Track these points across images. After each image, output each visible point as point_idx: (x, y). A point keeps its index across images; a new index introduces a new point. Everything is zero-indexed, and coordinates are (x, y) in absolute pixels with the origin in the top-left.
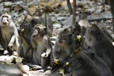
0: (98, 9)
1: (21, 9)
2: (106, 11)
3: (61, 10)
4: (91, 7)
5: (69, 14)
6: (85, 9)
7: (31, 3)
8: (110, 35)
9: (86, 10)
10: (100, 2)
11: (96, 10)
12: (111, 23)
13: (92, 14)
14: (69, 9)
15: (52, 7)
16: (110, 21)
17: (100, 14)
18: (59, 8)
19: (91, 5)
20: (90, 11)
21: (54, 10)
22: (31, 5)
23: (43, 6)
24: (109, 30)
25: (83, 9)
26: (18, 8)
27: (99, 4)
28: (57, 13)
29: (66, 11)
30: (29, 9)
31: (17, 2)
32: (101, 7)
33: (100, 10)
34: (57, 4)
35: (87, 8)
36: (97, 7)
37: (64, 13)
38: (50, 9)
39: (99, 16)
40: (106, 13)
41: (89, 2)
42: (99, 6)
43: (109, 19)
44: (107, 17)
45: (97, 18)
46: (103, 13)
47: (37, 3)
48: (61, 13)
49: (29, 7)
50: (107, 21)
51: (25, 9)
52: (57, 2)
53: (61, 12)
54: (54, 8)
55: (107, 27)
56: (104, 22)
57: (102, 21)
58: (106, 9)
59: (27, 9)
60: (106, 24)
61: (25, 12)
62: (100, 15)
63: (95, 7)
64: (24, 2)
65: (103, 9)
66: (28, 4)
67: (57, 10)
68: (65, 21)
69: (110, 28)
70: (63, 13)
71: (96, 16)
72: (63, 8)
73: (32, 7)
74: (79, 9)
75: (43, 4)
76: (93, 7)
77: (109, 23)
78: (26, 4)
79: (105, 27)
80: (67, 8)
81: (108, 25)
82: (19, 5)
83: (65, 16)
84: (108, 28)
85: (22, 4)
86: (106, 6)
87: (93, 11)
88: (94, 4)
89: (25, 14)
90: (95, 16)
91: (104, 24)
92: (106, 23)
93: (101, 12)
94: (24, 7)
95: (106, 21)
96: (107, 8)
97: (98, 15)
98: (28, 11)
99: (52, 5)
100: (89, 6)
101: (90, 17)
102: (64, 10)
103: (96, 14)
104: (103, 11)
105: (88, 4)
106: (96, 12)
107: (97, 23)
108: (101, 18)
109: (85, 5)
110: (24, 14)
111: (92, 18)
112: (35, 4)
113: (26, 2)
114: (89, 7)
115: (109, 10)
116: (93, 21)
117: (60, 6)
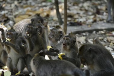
0: (89, 19)
1: (6, 19)
2: (98, 21)
4: (81, 17)
6: (75, 19)
7: (17, 13)
8: (104, 47)
9: (77, 20)
10: (91, 11)
11: (87, 20)
12: (104, 34)
13: (84, 25)
14: (59, 19)
16: (103, 32)
17: (92, 24)
18: (48, 18)
19: (81, 15)
20: (81, 22)
22: (17, 15)
23: (30, 15)
24: (101, 41)
25: (74, 20)
26: (3, 18)
27: (90, 13)
29: (55, 22)
30: (15, 19)
31: (1, 12)
32: (92, 17)
33: (91, 20)
34: (45, 14)
35: (77, 18)
36: (88, 17)
37: (53, 23)
39: (91, 26)
40: (98, 23)
41: (79, 12)
42: (90, 15)
43: (102, 30)
44: (99, 28)
46: (94, 23)
47: (23, 13)
49: (15, 17)
50: (100, 32)
51: (11, 19)
52: (45, 12)
53: (49, 22)
55: (100, 38)
56: (96, 33)
57: (94, 32)
58: (98, 20)
59: (13, 19)
61: (11, 22)
62: (92, 26)
63: (86, 16)
64: (9, 12)
65: (95, 19)
66: (14, 14)
69: (103, 39)
70: (51, 23)
71: (88, 27)
72: (52, 18)
73: (19, 17)
74: (69, 19)
75: (31, 13)
76: (84, 17)
77: (102, 34)
78: (11, 14)
79: (98, 38)
80: (56, 18)
81: (100, 37)
82: (4, 15)
84: (100, 40)
85: (7, 13)
86: (98, 16)
87: (84, 21)
88: (84, 13)
89: (11, 25)
90: (87, 26)
91: (96, 35)
92: (99, 34)
94: (9, 17)
95: (98, 32)
96: (99, 18)
97: (89, 26)
98: (14, 21)
100: (79, 16)
102: (52, 20)
103: (88, 25)
104: (95, 21)
105: (78, 14)
106: (88, 22)
107: (89, 34)
109: (75, 15)
110: (9, 25)
111: (83, 29)
112: (21, 13)
113: (11, 12)
115: (101, 20)
116: (84, 32)
117: (48, 16)
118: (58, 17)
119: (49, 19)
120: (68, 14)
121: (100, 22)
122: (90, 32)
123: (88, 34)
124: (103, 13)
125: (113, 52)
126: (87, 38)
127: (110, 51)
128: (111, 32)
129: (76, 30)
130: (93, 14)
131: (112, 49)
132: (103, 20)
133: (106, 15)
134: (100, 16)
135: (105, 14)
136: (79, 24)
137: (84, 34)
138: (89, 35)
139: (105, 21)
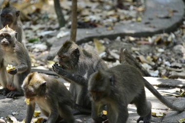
2: (122, 20)
4: (93, 13)
5: (57, 25)
6: (84, 16)
9: (87, 19)
12: (134, 41)
13: (99, 26)
15: (26, 12)
19: (93, 9)
20: (95, 21)
21: (29, 18)
27: (108, 7)
28: (35, 23)
34: (34, 8)
35: (87, 16)
36: (105, 12)
37: (48, 23)
39: (112, 29)
40: (122, 24)
41: (90, 4)
44: (127, 31)
46: (117, 24)
48: (42, 24)
50: (127, 38)
52: (33, 4)
53: (41, 21)
54: (29, 15)
56: (121, 39)
57: (119, 38)
58: (122, 17)
60: (125, 44)
62: (114, 28)
63: (101, 12)
67: (34, 18)
68: (53, 38)
71: (107, 30)
76: (98, 12)
83: (50, 29)
86: (120, 11)
88: (97, 7)
90: (105, 29)
91: (121, 43)
92: (126, 42)
95: (124, 38)
97: (109, 28)
100: (90, 11)
101: (97, 31)
102: (47, 17)
103: (107, 26)
104: (119, 20)
105: (87, 7)
106: (105, 22)
107: (110, 41)
108: (116, 32)
109: (83, 9)
111: (100, 33)
114: (91, 13)
115: (126, 19)
116: (102, 38)
117: (38, 11)
121: (125, 22)
122: (112, 38)
123: (108, 43)
124: (129, 6)
125: (152, 71)
126: (107, 48)
127: (148, 70)
128: (147, 39)
129: (88, 34)
130: (113, 8)
131: (150, 67)
132: (131, 18)
133: (134, 10)
134: (125, 12)
135: (132, 8)
136: (92, 25)
137: (102, 42)
138: (110, 43)
139: (134, 20)
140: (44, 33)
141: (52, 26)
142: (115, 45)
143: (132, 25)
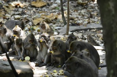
1: (27, 21)
3: (57, 22)
5: (63, 25)
6: (75, 21)
7: (35, 17)
8: (95, 41)
10: (86, 16)
11: (83, 22)
12: (95, 31)
13: (81, 25)
14: (64, 21)
15: (51, 19)
16: (94, 30)
19: (79, 18)
20: (79, 23)
21: (52, 21)
22: (35, 18)
23: (43, 18)
25: (74, 21)
26: (25, 20)
27: (86, 17)
28: (54, 24)
29: (61, 23)
31: (24, 16)
32: (87, 20)
33: (86, 22)
34: (54, 17)
35: (77, 21)
36: (84, 20)
38: (49, 21)
41: (78, 16)
42: (85, 19)
43: (94, 29)
44: (92, 27)
45: (85, 28)
46: (89, 24)
47: (39, 16)
48: (57, 24)
49: (33, 19)
50: (92, 30)
51: (30, 21)
54: (52, 20)
55: (92, 34)
56: (89, 30)
57: (88, 30)
58: (91, 22)
61: (30, 23)
62: (87, 26)
63: (83, 19)
64: (29, 15)
65: (89, 21)
66: (32, 17)
67: (54, 21)
68: (61, 30)
69: (94, 35)
70: (59, 24)
73: (36, 19)
74: (71, 21)
75: (44, 17)
76: (81, 19)
77: (94, 32)
78: (31, 17)
80: (62, 20)
81: (93, 33)
82: (26, 18)
83: (60, 26)
84: (92, 35)
85: (27, 17)
86: (91, 19)
87: (81, 23)
88: (81, 17)
90: (83, 26)
91: (89, 32)
92: (91, 32)
93: (88, 23)
94: (29, 19)
95: (91, 30)
97: (85, 26)
98: (32, 22)
99: (50, 18)
101: (79, 27)
102: (59, 21)
103: (84, 25)
104: (89, 23)
105: (77, 17)
108: (87, 28)
109: (75, 18)
110: (29, 25)
111: (81, 28)
112: (37, 17)
114: (78, 20)
115: (93, 22)
116: (81, 30)
117: (56, 19)
118: (63, 20)
119: (57, 21)
120: (70, 18)
121: (92, 23)
122: (86, 30)
124: (95, 17)
125: (101, 44)
126: (83, 34)
127: (99, 44)
128: (100, 31)
129: (75, 28)
130: (88, 18)
131: (101, 42)
132: (95, 22)
133: (97, 18)
134: (93, 19)
135: (96, 18)
136: (78, 25)
137: (81, 31)
138: (85, 32)
139: (96, 23)
140: (57, 28)
141: (61, 25)
142: (87, 33)
143: (95, 25)
